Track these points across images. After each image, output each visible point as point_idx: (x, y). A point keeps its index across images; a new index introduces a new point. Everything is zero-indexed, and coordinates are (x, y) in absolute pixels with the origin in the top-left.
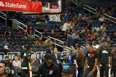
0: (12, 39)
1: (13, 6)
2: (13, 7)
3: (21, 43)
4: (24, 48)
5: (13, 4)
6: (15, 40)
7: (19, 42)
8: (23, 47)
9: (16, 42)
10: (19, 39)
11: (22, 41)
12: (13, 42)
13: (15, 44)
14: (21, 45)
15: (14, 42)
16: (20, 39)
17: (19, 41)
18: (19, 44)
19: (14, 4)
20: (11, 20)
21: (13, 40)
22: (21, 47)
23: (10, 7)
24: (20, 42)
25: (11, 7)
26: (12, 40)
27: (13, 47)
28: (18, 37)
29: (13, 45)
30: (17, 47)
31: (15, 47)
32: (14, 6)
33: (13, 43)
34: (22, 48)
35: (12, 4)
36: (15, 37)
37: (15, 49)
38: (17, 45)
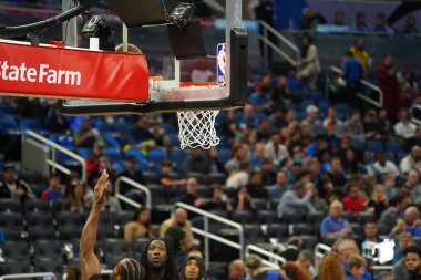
0: (18, 215)
1: (25, 76)
2: (23, 79)
3: (57, 233)
4: (71, 256)
5: (23, 67)
6: (33, 223)
7: (51, 230)
8: (68, 248)
9: (38, 229)
10: (49, 215)
11: (62, 222)
12: (25, 229)
13: (33, 238)
14: (58, 242)
15: (30, 228)
16: (55, 217)
17: (48, 223)
18: (51, 237)
19: (28, 67)
20: (18, 133)
21: (25, 223)
22: (59, 251)
23: (11, 79)
24: (56, 228)
25: (16, 78)
26: (18, 223)
27: (25, 252)
28: (45, 209)
29: (25, 244)
30: (42, 252)
31: (32, 251)
32: (29, 74)
33: (23, 235)
34: (65, 256)
35: (19, 66)
36: (32, 209)
37: (32, 258)
38: (43, 242)
